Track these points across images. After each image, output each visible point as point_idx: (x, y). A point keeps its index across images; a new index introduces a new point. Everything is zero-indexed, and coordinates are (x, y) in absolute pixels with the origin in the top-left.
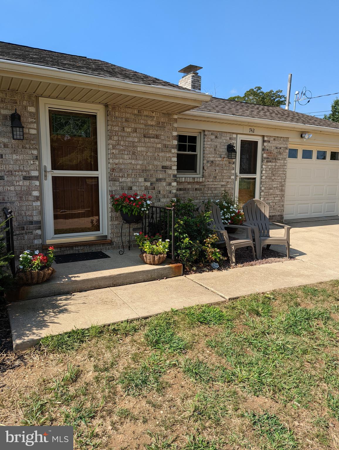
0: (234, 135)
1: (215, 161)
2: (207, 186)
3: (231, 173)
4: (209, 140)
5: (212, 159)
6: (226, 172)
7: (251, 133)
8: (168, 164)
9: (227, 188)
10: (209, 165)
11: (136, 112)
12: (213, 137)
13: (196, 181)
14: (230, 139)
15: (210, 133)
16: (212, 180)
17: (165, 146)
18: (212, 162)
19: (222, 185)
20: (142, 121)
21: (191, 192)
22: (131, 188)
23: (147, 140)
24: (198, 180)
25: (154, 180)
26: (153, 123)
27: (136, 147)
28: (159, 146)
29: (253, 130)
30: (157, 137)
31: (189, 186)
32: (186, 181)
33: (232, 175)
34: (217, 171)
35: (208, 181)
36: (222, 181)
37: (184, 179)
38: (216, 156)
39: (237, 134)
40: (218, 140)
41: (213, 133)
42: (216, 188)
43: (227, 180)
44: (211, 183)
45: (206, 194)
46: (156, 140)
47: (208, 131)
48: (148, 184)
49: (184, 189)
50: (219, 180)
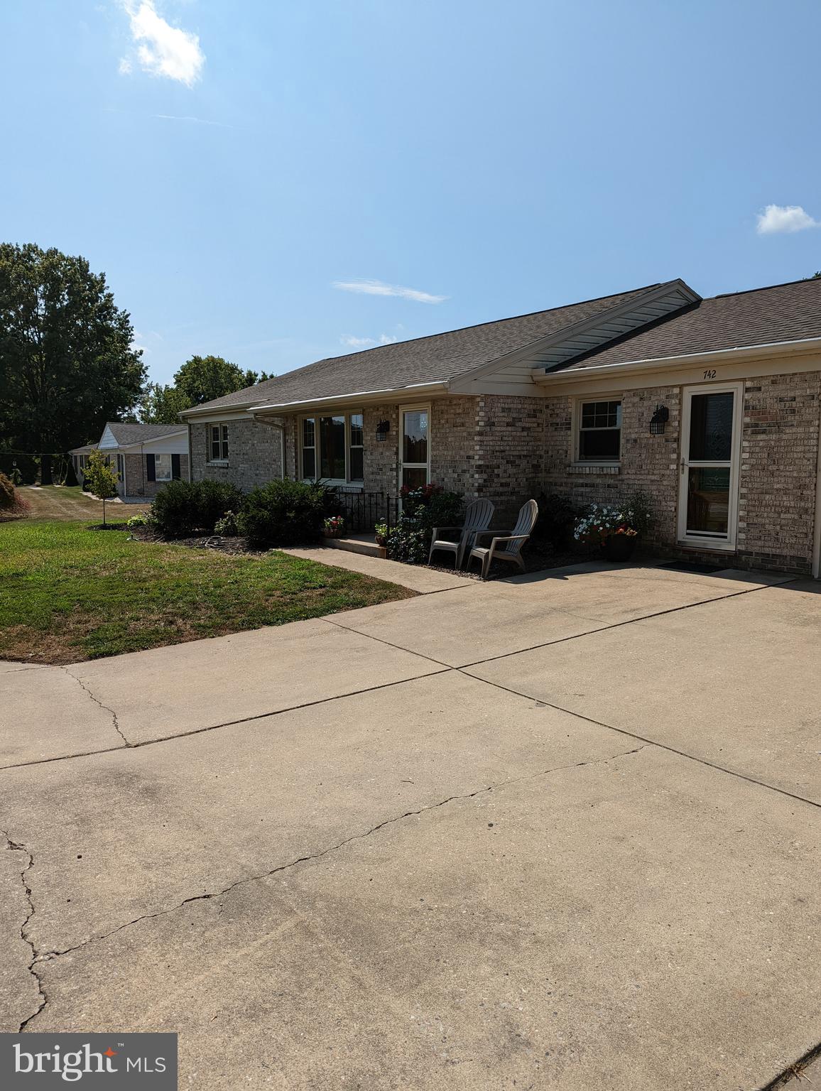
0: (675, 389)
1: (640, 438)
2: (626, 482)
3: (669, 459)
4: (630, 405)
5: (633, 436)
6: (660, 457)
7: (708, 379)
8: (471, 453)
9: (661, 487)
10: (629, 446)
11: (448, 403)
12: (636, 399)
13: (605, 472)
14: (667, 397)
15: (632, 393)
16: (634, 471)
17: (469, 434)
18: (635, 441)
19: (652, 481)
20: (452, 411)
21: (601, 490)
22: (443, 480)
23: (455, 429)
24: (609, 471)
25: (460, 471)
26: (460, 411)
27: (447, 437)
28: (465, 434)
29: (712, 373)
30: (463, 425)
31: (599, 481)
32: (591, 472)
33: (672, 462)
34: (643, 456)
35: (628, 473)
36: (653, 474)
37: (587, 469)
38: (641, 430)
39: (681, 387)
40: (646, 403)
41: (635, 392)
42: (642, 485)
43: (662, 472)
44: (633, 477)
45: (624, 494)
46: (462, 428)
47: (628, 391)
48: (456, 475)
49: (592, 485)
50: (646, 472)
